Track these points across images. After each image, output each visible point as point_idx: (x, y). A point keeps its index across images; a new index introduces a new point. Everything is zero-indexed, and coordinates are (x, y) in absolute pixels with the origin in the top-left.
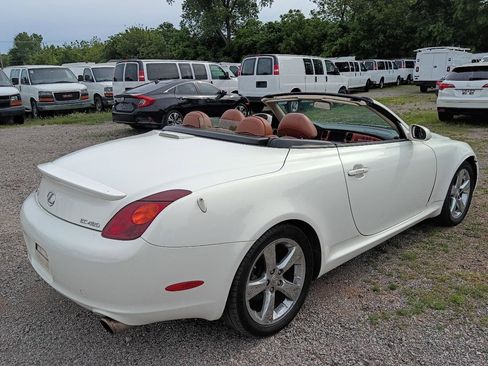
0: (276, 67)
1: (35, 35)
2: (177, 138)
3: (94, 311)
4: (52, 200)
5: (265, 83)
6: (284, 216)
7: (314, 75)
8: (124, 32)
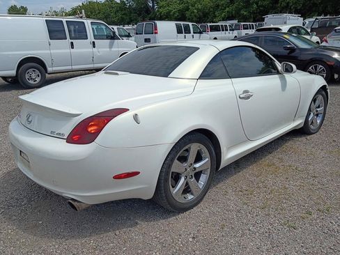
0: (156, 29)
1: (22, 7)
2: (117, 74)
3: (64, 195)
4: (30, 120)
5: (149, 39)
6: (194, 126)
7: (184, 34)
8: (81, 5)
